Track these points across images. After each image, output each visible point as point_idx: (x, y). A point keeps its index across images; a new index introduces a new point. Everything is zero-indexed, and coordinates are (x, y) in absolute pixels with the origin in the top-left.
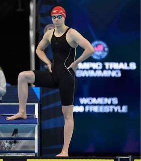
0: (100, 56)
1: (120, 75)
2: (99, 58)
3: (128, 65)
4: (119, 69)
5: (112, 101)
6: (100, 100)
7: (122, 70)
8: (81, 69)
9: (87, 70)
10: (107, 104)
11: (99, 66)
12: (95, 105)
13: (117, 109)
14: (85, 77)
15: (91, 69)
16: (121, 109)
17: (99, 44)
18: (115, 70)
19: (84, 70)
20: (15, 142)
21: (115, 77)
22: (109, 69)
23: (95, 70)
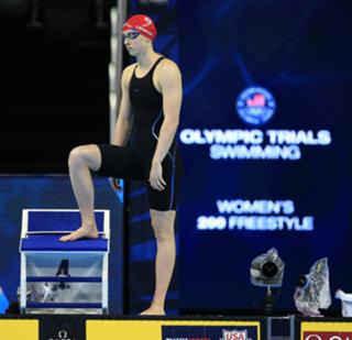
0: (259, 117)
1: (298, 155)
2: (256, 122)
3: (315, 137)
4: (295, 145)
5: (282, 208)
6: (259, 206)
7: (301, 146)
8: (221, 144)
9: (233, 145)
10: (273, 214)
11: (256, 137)
12: (248, 215)
13: (293, 223)
14: (229, 158)
15: (241, 143)
16: (301, 223)
17: (256, 94)
18: (288, 145)
19: (226, 145)
20: (63, 287)
21: (288, 160)
22: (277, 144)
23: (249, 146)
